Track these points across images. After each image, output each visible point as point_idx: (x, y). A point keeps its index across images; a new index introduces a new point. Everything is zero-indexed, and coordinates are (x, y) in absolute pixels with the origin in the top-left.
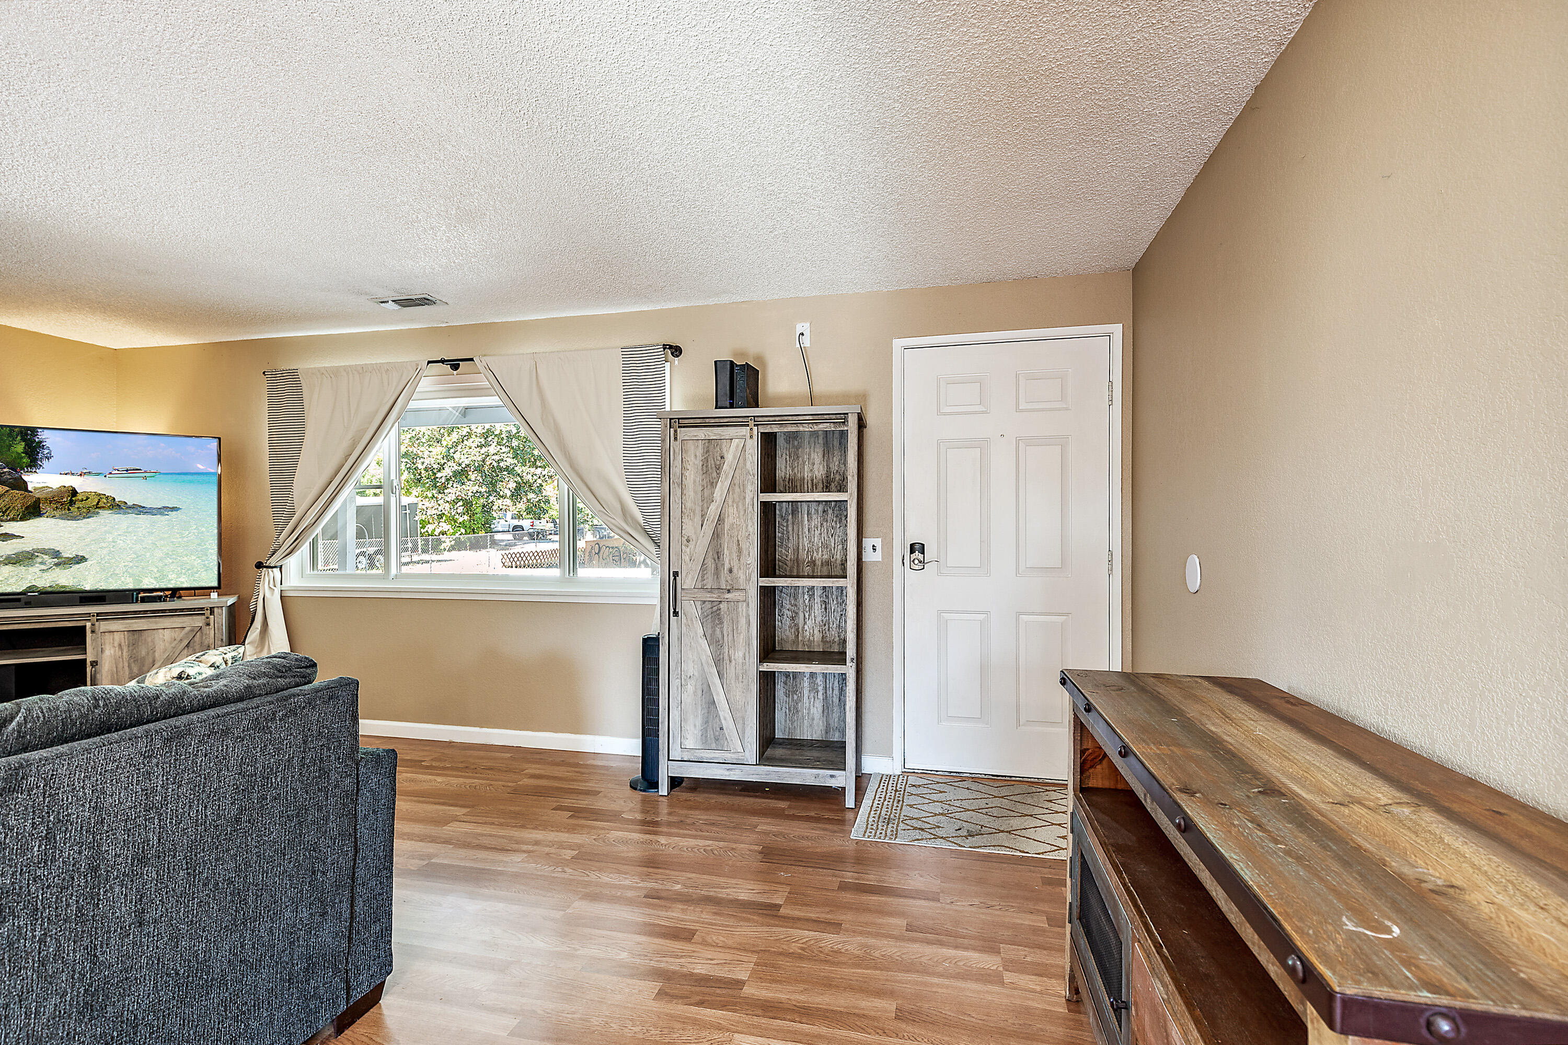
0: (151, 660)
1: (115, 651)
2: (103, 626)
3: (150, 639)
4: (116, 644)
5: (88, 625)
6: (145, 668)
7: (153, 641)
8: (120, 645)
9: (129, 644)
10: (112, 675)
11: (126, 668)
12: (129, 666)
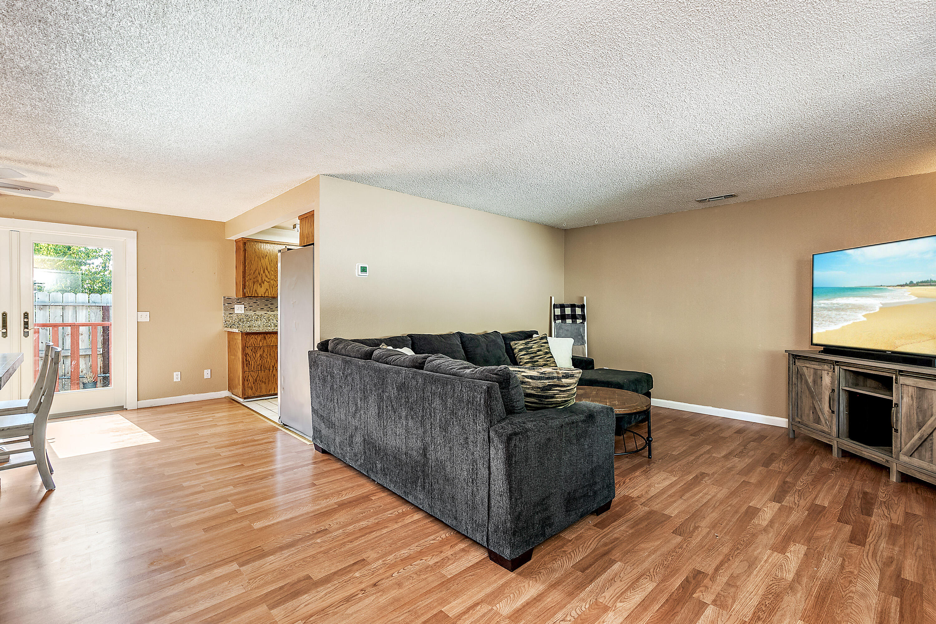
0: (930, 413)
1: (909, 401)
2: (902, 380)
3: (929, 397)
4: (910, 395)
5: (894, 377)
6: (926, 419)
7: (932, 399)
8: (912, 396)
9: (917, 397)
10: (907, 417)
11: (915, 414)
12: (917, 414)
